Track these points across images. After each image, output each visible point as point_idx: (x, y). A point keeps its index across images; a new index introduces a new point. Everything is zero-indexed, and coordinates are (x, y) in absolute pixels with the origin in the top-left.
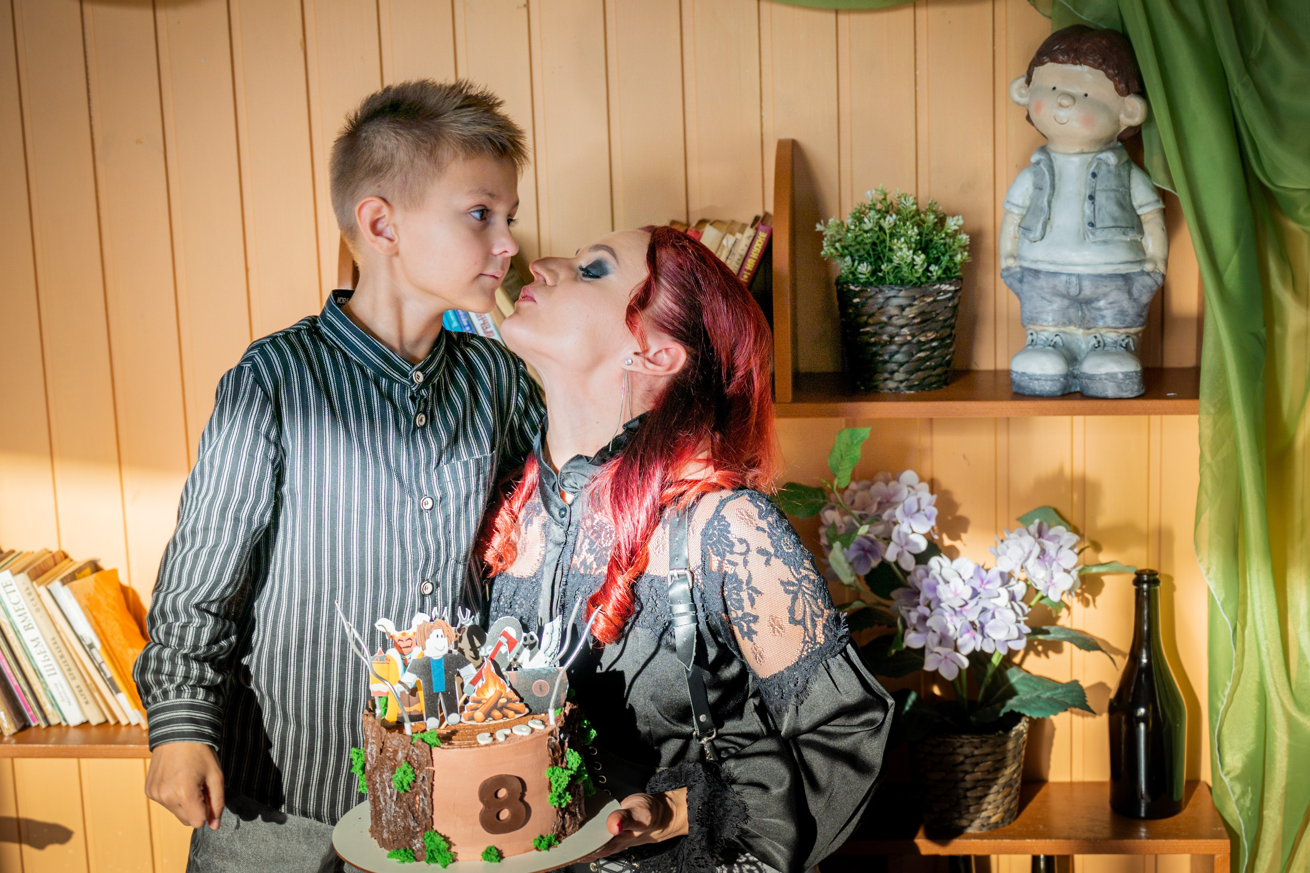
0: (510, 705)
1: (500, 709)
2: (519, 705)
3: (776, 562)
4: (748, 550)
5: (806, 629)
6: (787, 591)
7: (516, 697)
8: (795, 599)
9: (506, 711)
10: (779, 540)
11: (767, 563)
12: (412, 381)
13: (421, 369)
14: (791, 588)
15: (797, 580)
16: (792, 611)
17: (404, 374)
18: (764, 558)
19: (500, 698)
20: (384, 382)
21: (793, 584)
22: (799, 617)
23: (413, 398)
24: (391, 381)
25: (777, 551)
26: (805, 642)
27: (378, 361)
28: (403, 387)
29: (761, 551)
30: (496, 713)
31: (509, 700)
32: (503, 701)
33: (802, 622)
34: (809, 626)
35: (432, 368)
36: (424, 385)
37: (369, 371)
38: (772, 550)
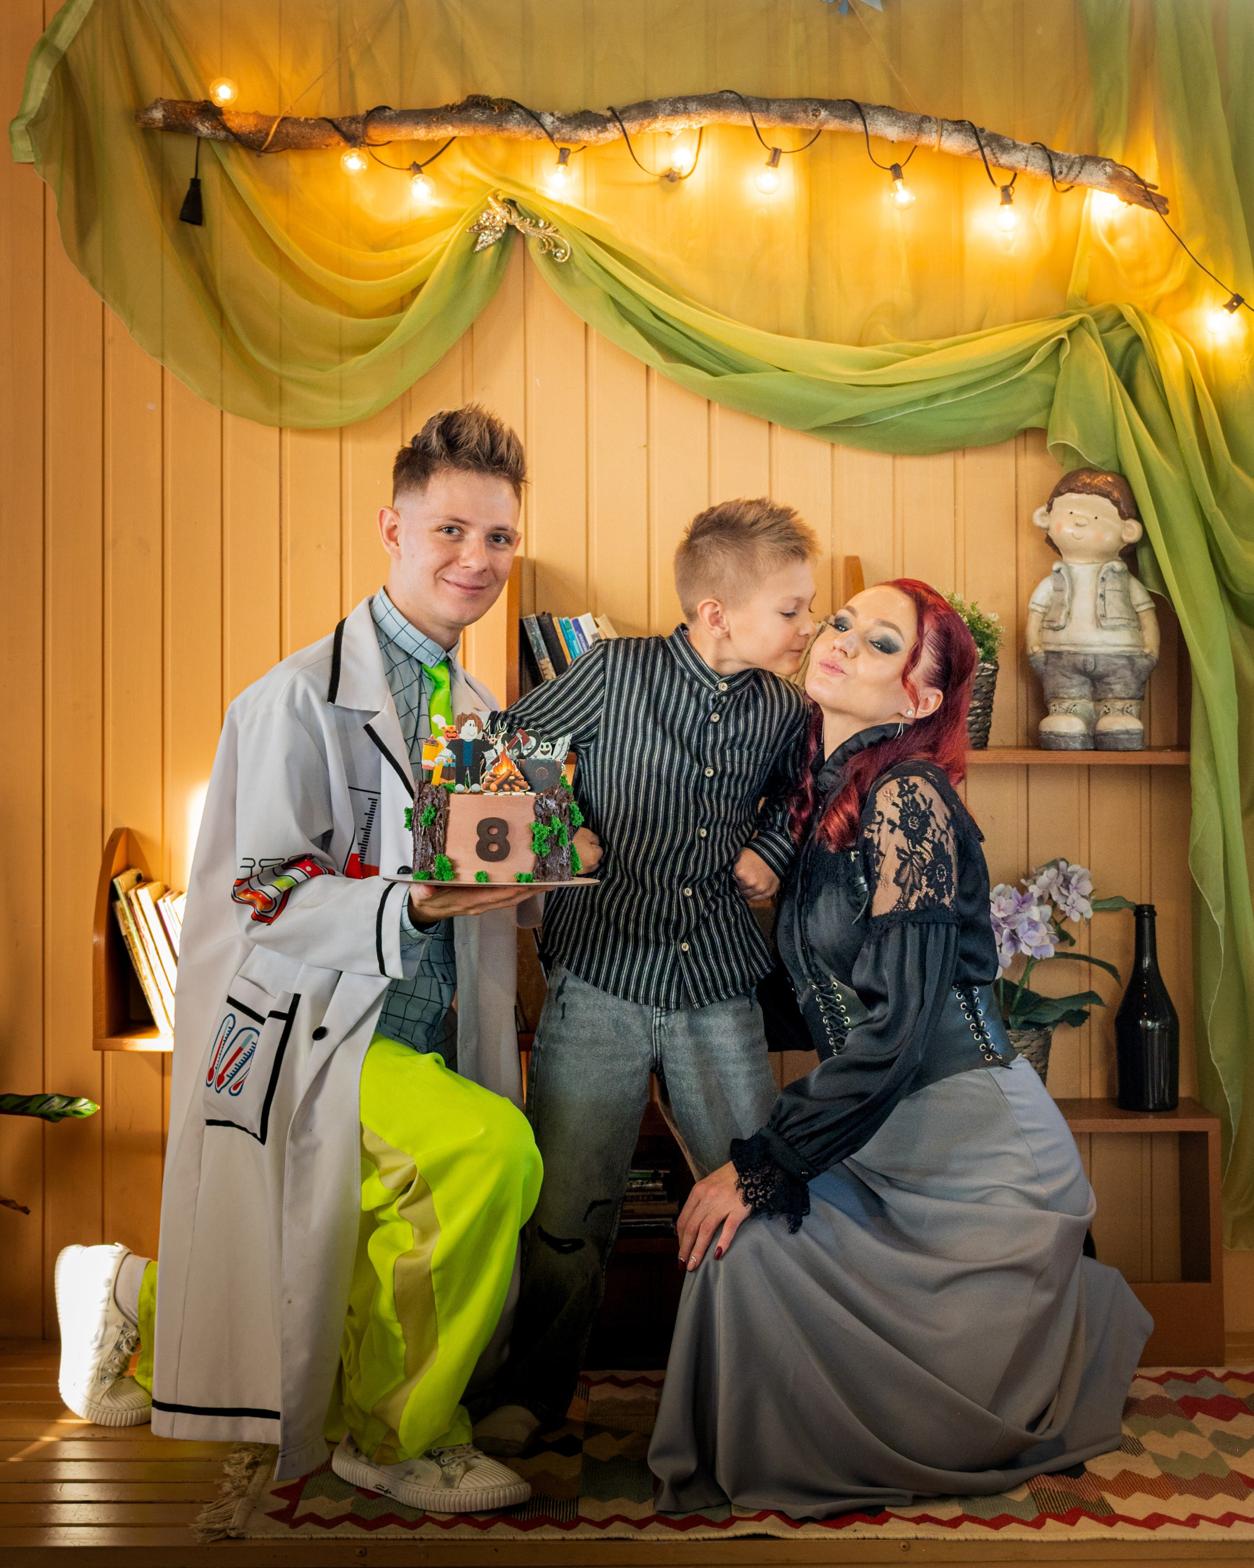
0: (517, 782)
1: (509, 784)
2: (523, 783)
3: (899, 832)
4: (882, 821)
5: (903, 892)
6: (899, 857)
7: (522, 777)
8: (903, 865)
9: (514, 786)
10: (908, 816)
11: (892, 831)
12: (717, 688)
13: (728, 682)
14: (903, 856)
15: (910, 851)
16: (898, 873)
17: (713, 682)
18: (890, 827)
19: (510, 775)
20: (696, 685)
21: (905, 853)
22: (903, 879)
23: (714, 700)
24: (702, 685)
25: (901, 824)
26: (899, 902)
27: (694, 668)
28: (710, 691)
29: (890, 822)
30: (506, 787)
31: (517, 778)
32: (512, 778)
33: (902, 885)
34: (907, 892)
35: (737, 683)
36: (727, 694)
37: (688, 675)
38: (898, 822)
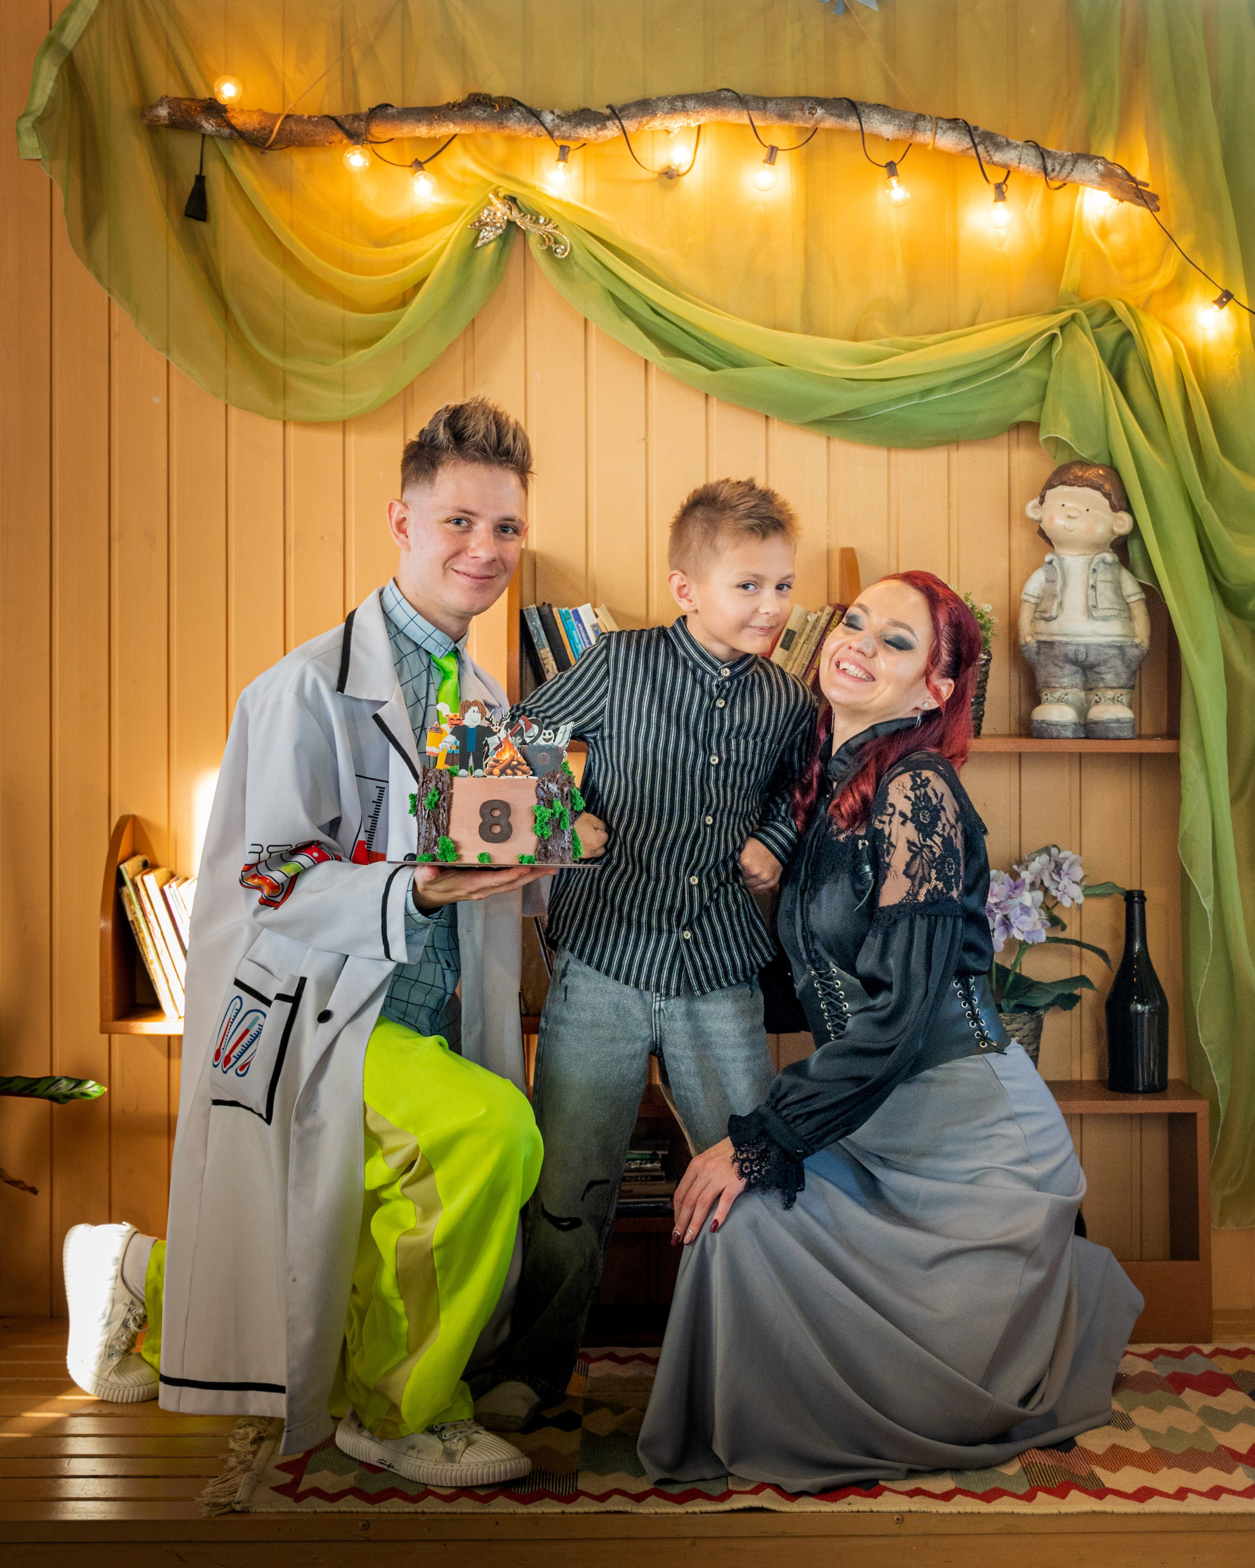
0: (520, 767)
3: (910, 825)
4: (894, 813)
5: (913, 884)
8: (913, 858)
9: (516, 771)
10: (920, 809)
11: (903, 823)
12: (720, 674)
13: (730, 667)
14: (914, 849)
15: (921, 844)
16: (908, 865)
17: (715, 668)
19: (513, 760)
20: (699, 672)
21: (916, 846)
22: (913, 871)
23: (717, 686)
24: (705, 672)
25: (913, 817)
26: (908, 894)
27: (696, 656)
28: (713, 678)
29: (902, 814)
30: (509, 771)
31: (519, 763)
32: (515, 763)
33: (912, 878)
34: (916, 884)
36: (730, 679)
38: (910, 815)
